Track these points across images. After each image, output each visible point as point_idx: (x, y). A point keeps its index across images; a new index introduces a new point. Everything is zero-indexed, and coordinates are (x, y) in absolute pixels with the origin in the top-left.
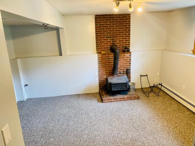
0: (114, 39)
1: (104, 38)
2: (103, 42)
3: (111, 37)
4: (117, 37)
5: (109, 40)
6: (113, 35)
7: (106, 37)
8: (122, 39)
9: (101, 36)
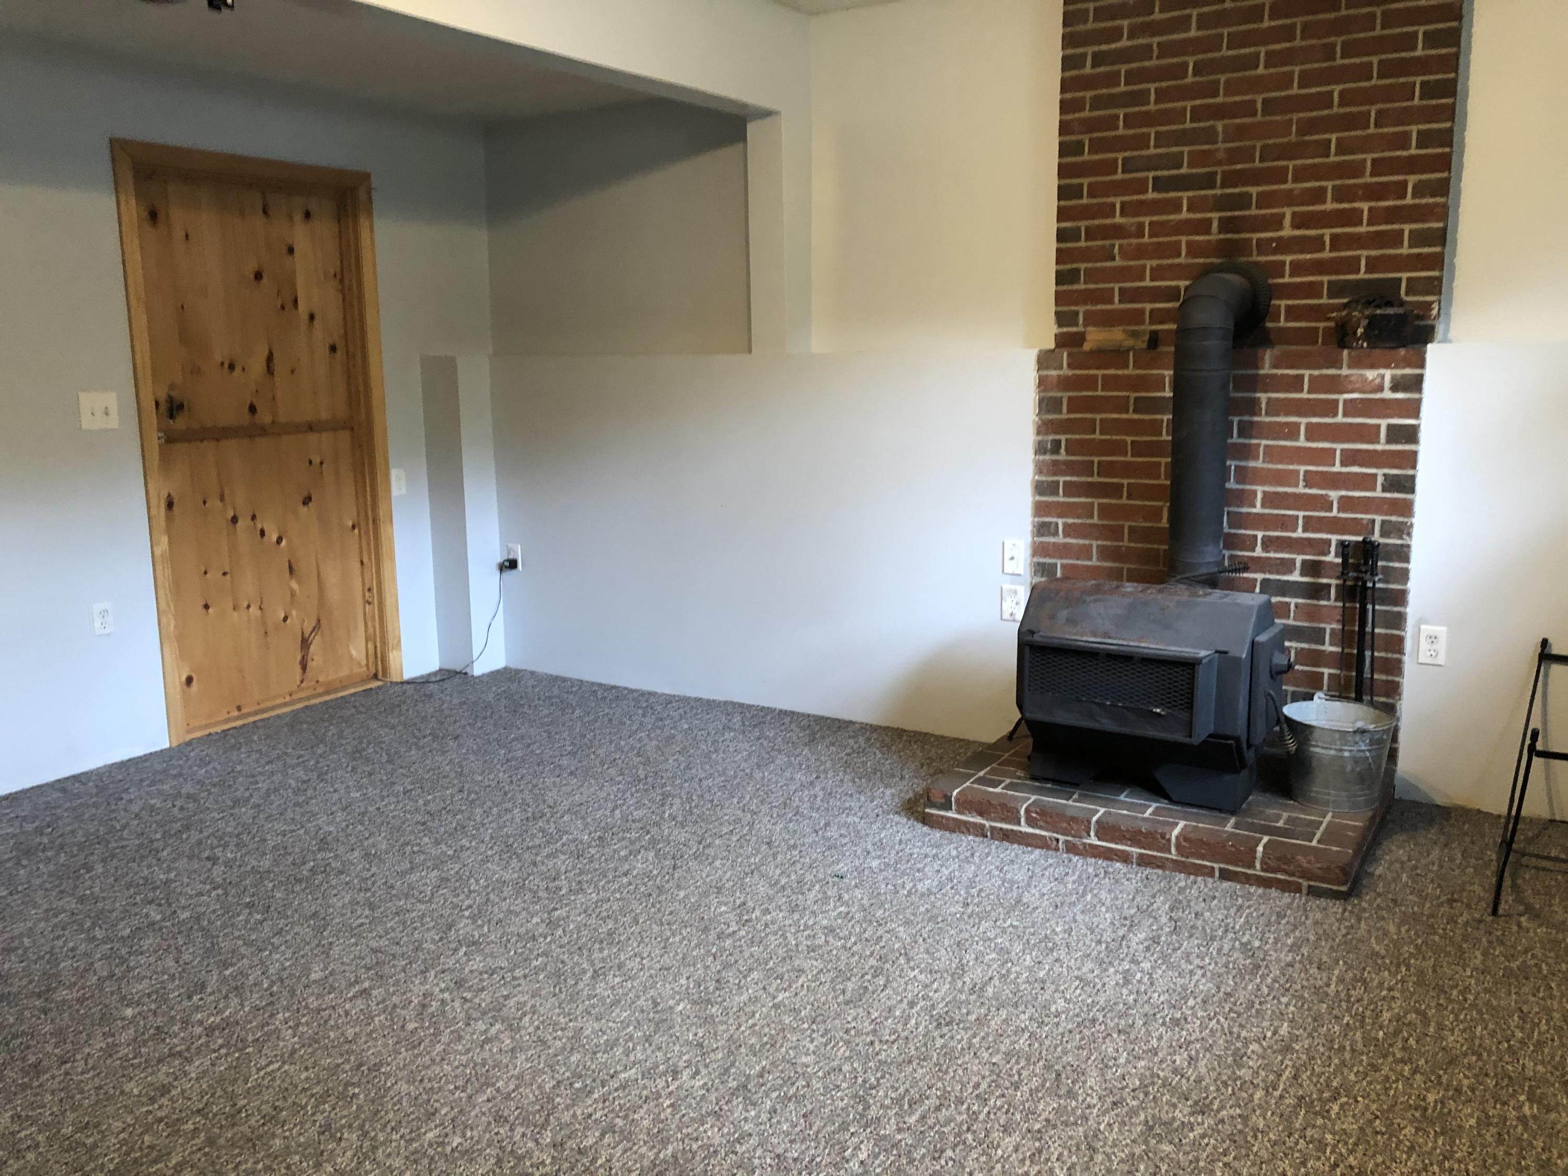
0: (1242, 201)
1: (1141, 187)
2: (1118, 232)
3: (1208, 181)
4: (1280, 176)
5: (1185, 215)
6: (1234, 156)
7: (1159, 185)
8: (1341, 195)
9: (1110, 167)
